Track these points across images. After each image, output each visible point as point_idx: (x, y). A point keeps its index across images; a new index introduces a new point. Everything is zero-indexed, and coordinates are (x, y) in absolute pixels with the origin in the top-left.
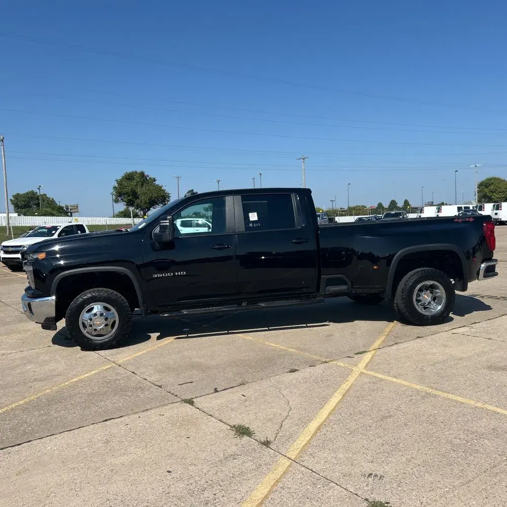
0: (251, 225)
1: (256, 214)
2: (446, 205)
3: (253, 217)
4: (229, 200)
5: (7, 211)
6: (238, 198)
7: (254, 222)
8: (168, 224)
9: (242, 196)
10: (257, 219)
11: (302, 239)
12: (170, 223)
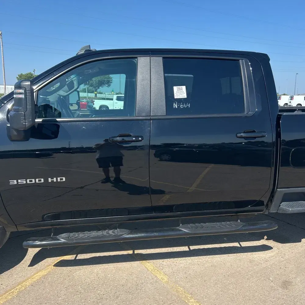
0: (175, 106)
1: (184, 88)
2: (287, 95)
3: (180, 92)
4: (142, 62)
5: (4, 84)
6: (158, 61)
7: (180, 101)
8: (22, 96)
9: (164, 58)
10: (186, 97)
11: (254, 132)
12: (26, 96)
